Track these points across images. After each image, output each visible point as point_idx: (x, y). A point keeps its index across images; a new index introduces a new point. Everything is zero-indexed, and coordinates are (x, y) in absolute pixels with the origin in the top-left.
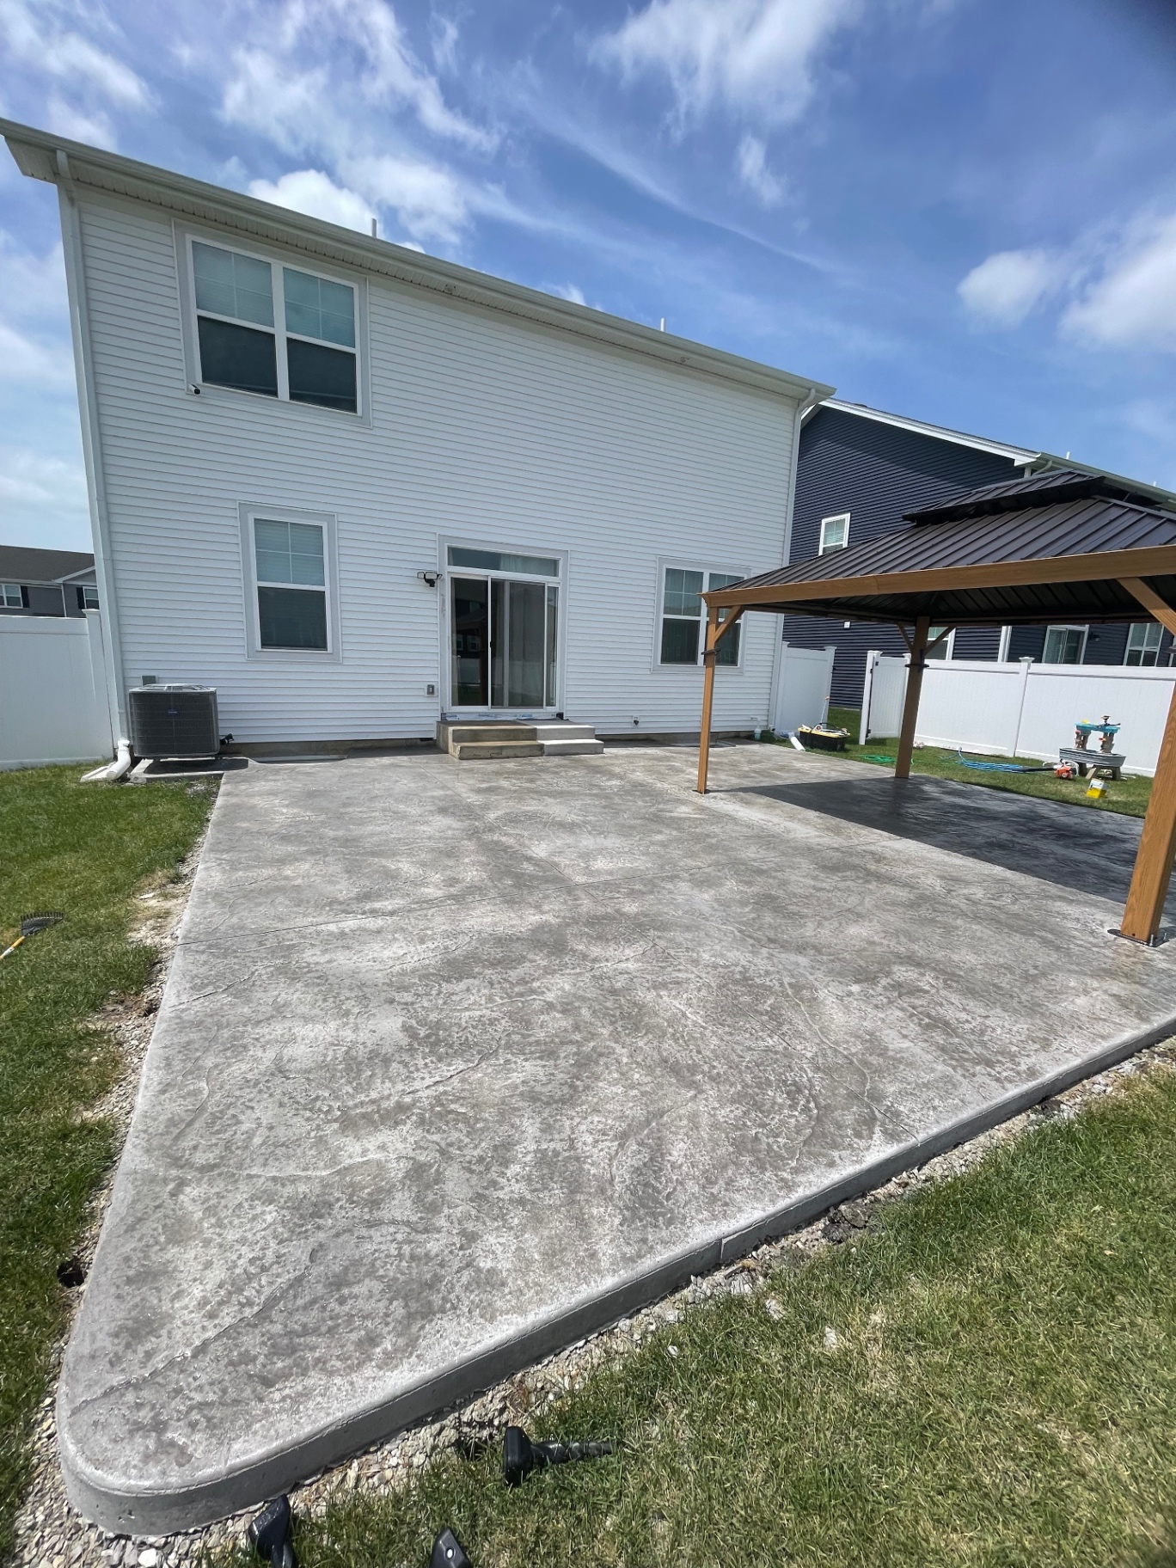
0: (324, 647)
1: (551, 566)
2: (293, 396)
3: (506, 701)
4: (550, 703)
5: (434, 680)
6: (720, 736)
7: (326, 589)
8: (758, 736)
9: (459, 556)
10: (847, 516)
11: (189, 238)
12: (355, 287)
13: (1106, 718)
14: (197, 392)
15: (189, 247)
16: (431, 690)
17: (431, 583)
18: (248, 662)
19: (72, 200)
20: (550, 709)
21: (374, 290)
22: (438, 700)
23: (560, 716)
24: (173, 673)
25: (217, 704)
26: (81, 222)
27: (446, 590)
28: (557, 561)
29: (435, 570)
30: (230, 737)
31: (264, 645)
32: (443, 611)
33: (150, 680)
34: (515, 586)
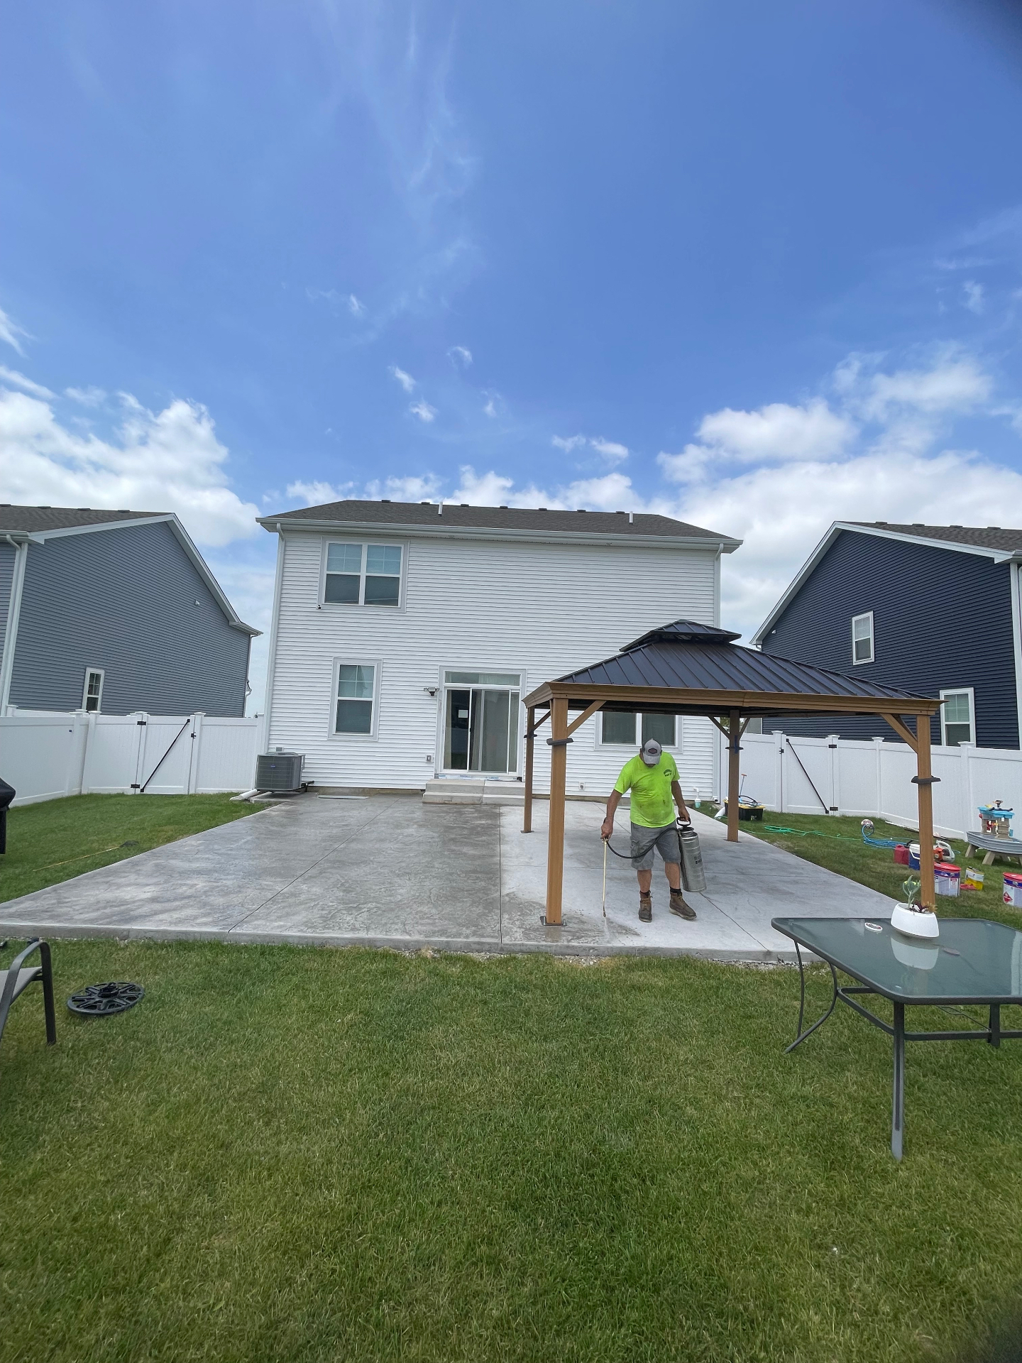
0: (369, 732)
1: (514, 679)
2: (366, 602)
3: (480, 767)
4: (512, 769)
5: (430, 752)
7: (373, 699)
8: (697, 805)
9: (453, 676)
10: (870, 614)
11: (328, 542)
12: (402, 546)
13: (999, 803)
14: (319, 608)
15: (328, 545)
16: (429, 759)
17: (432, 694)
18: (330, 740)
19: (283, 539)
20: (512, 774)
21: (412, 545)
22: (434, 765)
23: (520, 779)
24: (290, 747)
25: (304, 763)
26: (285, 546)
27: (444, 698)
28: (519, 676)
29: (436, 686)
30: (313, 782)
31: (338, 730)
32: (440, 709)
33: (278, 749)
34: (488, 692)
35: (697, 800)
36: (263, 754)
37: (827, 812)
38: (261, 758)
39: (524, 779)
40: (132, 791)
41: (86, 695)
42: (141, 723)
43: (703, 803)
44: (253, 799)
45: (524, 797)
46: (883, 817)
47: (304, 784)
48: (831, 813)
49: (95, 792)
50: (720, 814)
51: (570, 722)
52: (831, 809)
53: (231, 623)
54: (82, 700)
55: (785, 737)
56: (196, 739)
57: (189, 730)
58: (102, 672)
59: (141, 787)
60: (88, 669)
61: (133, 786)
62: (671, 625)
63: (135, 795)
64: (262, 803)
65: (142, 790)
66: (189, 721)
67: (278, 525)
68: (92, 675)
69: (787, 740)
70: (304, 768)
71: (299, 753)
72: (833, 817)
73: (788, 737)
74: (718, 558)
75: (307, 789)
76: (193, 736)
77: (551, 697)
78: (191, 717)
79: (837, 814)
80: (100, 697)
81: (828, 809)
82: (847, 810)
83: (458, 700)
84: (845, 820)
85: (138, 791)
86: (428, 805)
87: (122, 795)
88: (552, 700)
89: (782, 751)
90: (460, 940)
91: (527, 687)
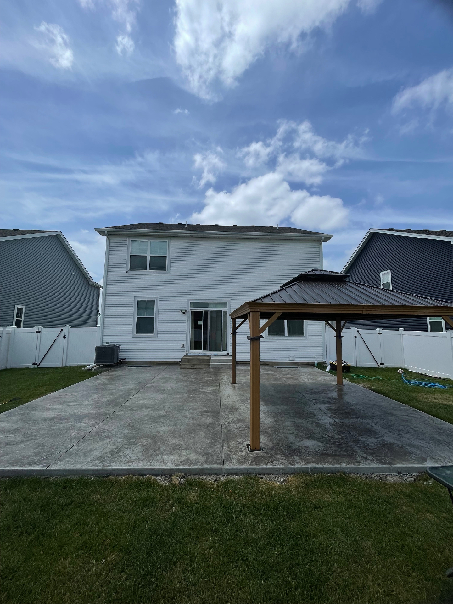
0: (153, 333)
1: (225, 305)
2: (150, 269)
3: (208, 349)
4: (225, 349)
5: (184, 342)
6: (299, 364)
7: (154, 317)
8: (316, 364)
9: (194, 304)
10: (390, 271)
11: (131, 240)
12: (167, 241)
14: (127, 272)
15: (131, 241)
16: (183, 346)
17: (184, 313)
18: (133, 338)
19: (108, 239)
20: (225, 352)
21: (172, 241)
22: (185, 349)
23: (228, 354)
24: (113, 341)
25: (120, 350)
26: (110, 242)
27: (189, 315)
28: (226, 303)
29: (186, 309)
30: (125, 359)
31: (137, 333)
32: (188, 321)
33: (108, 343)
34: (211, 312)
35: (316, 362)
36: (99, 346)
37: (379, 366)
38: (98, 348)
39: (231, 354)
40: (33, 366)
41: (15, 319)
42: (38, 332)
43: (319, 363)
44: (94, 369)
45: (231, 364)
46: (406, 368)
47: (120, 360)
48: (381, 366)
49: (14, 367)
50: (328, 369)
51: (261, 326)
52: (381, 364)
53: (90, 283)
54: (13, 321)
55: (357, 330)
56: (66, 338)
57: (62, 334)
58: (24, 307)
59: (38, 364)
60: (16, 306)
61: (34, 364)
62: (311, 271)
63: (34, 369)
64: (98, 371)
65: (38, 366)
66: (62, 330)
67: (106, 232)
68: (18, 309)
69: (358, 331)
70: (120, 352)
71: (117, 344)
72: (382, 368)
73: (358, 330)
74: (321, 244)
75: (122, 363)
76: (64, 337)
77: (249, 311)
78: (64, 328)
79: (383, 366)
80: (22, 319)
81: (379, 364)
82: (389, 364)
83: (196, 316)
84: (388, 370)
85: (36, 366)
86: (182, 369)
87: (28, 368)
88: (249, 313)
89: (356, 337)
90: (197, 467)
91: (231, 309)
